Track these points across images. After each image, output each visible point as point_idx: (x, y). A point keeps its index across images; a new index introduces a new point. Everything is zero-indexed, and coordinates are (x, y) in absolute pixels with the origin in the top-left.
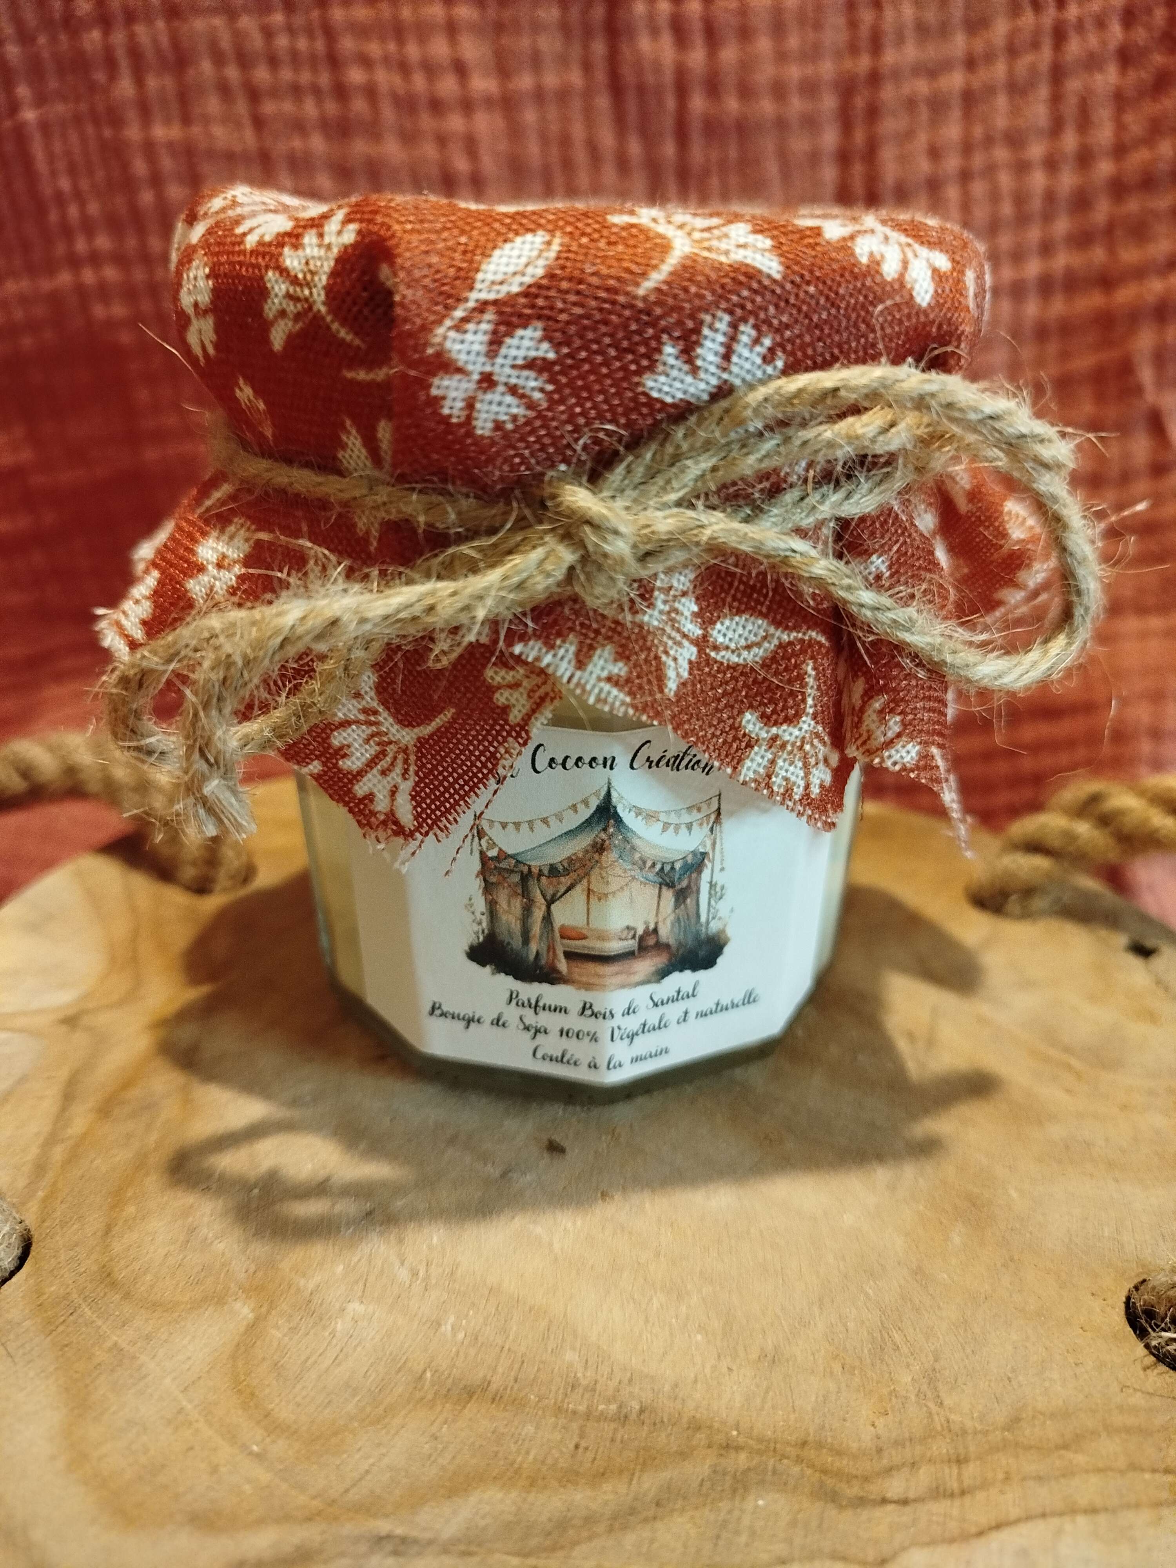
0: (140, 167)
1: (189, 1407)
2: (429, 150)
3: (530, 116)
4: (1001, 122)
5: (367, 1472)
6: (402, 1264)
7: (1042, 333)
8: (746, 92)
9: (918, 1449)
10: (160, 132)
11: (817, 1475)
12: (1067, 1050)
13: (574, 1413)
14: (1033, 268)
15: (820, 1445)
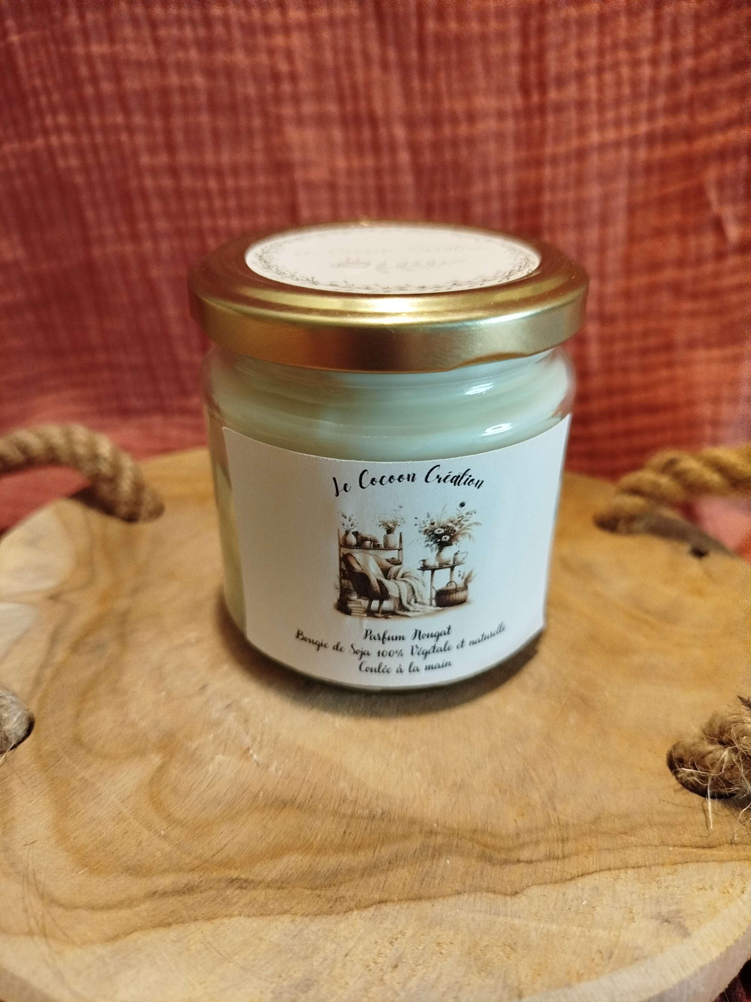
0: (84, 71)
1: (125, 811)
2: (263, 58)
3: (326, 35)
4: (623, 34)
5: (225, 845)
6: (247, 733)
7: (649, 169)
8: (461, 17)
9: (540, 834)
10: (97, 49)
11: (482, 847)
12: (647, 612)
13: (344, 814)
14: (643, 128)
15: (483, 832)
